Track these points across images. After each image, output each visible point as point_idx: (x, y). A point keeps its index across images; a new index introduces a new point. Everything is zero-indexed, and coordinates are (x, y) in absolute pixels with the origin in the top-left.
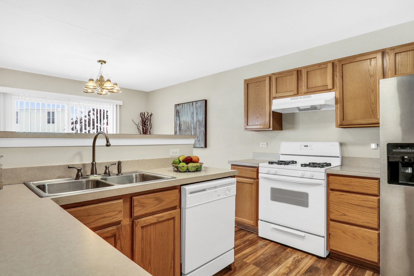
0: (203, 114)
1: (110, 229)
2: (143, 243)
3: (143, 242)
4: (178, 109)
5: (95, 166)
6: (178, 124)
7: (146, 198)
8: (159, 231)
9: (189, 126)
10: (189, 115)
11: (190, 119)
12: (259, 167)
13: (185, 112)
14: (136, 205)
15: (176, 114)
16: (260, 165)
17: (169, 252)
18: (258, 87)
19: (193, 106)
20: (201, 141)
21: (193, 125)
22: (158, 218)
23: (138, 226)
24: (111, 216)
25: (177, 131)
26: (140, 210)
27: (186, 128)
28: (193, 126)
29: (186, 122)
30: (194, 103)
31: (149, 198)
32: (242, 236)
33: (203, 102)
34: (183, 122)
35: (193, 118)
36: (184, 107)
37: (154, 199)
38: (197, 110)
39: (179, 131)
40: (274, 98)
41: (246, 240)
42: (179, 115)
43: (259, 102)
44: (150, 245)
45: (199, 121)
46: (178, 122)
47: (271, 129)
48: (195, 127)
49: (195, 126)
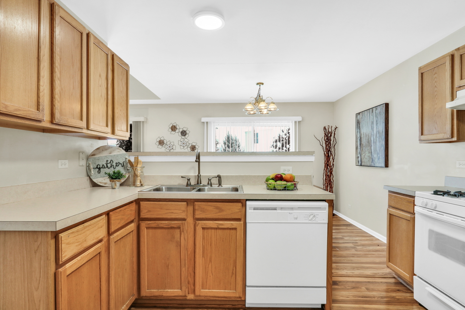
0: (383, 123)
1: (176, 222)
2: (204, 242)
3: (204, 240)
4: (359, 119)
5: (200, 177)
6: (359, 137)
7: (206, 205)
8: (220, 236)
9: (369, 140)
10: (369, 125)
11: (370, 130)
12: (415, 196)
13: (365, 121)
14: (198, 209)
15: (357, 125)
16: (418, 194)
17: (230, 258)
18: (436, 75)
19: (373, 113)
20: (381, 158)
21: (372, 137)
22: (218, 225)
23: (198, 226)
24: (176, 213)
25: (357, 146)
26: (201, 214)
27: (366, 142)
28: (372, 139)
29: (366, 135)
30: (374, 109)
31: (209, 206)
32: (390, 290)
33: (383, 107)
34: (363, 134)
35: (373, 129)
36: (364, 116)
37: (214, 207)
38: (377, 118)
39: (359, 146)
40: (459, 89)
41: (390, 296)
42: (359, 127)
43: (436, 99)
44: (210, 245)
45: (379, 132)
46: (359, 136)
47: (455, 139)
48: (375, 141)
49: (375, 139)
